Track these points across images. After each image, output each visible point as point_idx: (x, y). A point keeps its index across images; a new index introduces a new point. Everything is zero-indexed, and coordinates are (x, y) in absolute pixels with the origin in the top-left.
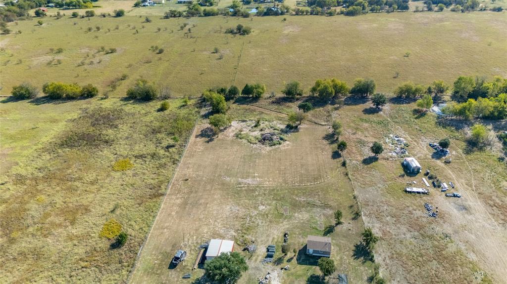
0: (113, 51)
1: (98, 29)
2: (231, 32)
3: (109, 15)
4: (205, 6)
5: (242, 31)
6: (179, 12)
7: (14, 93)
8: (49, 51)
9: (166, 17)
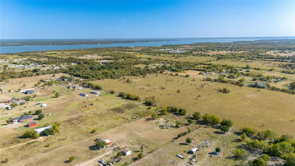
0: (164, 89)
1: (171, 80)
2: (221, 91)
3: (183, 76)
4: (230, 78)
5: (225, 91)
6: (211, 79)
7: (120, 94)
8: (146, 85)
9: (204, 80)
